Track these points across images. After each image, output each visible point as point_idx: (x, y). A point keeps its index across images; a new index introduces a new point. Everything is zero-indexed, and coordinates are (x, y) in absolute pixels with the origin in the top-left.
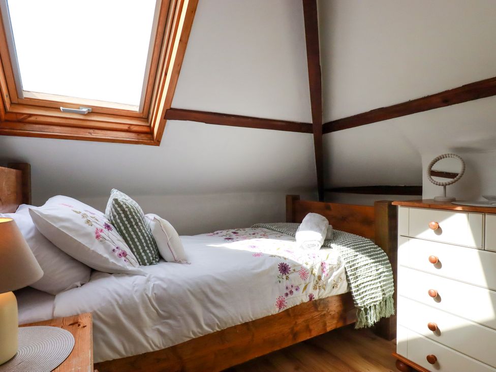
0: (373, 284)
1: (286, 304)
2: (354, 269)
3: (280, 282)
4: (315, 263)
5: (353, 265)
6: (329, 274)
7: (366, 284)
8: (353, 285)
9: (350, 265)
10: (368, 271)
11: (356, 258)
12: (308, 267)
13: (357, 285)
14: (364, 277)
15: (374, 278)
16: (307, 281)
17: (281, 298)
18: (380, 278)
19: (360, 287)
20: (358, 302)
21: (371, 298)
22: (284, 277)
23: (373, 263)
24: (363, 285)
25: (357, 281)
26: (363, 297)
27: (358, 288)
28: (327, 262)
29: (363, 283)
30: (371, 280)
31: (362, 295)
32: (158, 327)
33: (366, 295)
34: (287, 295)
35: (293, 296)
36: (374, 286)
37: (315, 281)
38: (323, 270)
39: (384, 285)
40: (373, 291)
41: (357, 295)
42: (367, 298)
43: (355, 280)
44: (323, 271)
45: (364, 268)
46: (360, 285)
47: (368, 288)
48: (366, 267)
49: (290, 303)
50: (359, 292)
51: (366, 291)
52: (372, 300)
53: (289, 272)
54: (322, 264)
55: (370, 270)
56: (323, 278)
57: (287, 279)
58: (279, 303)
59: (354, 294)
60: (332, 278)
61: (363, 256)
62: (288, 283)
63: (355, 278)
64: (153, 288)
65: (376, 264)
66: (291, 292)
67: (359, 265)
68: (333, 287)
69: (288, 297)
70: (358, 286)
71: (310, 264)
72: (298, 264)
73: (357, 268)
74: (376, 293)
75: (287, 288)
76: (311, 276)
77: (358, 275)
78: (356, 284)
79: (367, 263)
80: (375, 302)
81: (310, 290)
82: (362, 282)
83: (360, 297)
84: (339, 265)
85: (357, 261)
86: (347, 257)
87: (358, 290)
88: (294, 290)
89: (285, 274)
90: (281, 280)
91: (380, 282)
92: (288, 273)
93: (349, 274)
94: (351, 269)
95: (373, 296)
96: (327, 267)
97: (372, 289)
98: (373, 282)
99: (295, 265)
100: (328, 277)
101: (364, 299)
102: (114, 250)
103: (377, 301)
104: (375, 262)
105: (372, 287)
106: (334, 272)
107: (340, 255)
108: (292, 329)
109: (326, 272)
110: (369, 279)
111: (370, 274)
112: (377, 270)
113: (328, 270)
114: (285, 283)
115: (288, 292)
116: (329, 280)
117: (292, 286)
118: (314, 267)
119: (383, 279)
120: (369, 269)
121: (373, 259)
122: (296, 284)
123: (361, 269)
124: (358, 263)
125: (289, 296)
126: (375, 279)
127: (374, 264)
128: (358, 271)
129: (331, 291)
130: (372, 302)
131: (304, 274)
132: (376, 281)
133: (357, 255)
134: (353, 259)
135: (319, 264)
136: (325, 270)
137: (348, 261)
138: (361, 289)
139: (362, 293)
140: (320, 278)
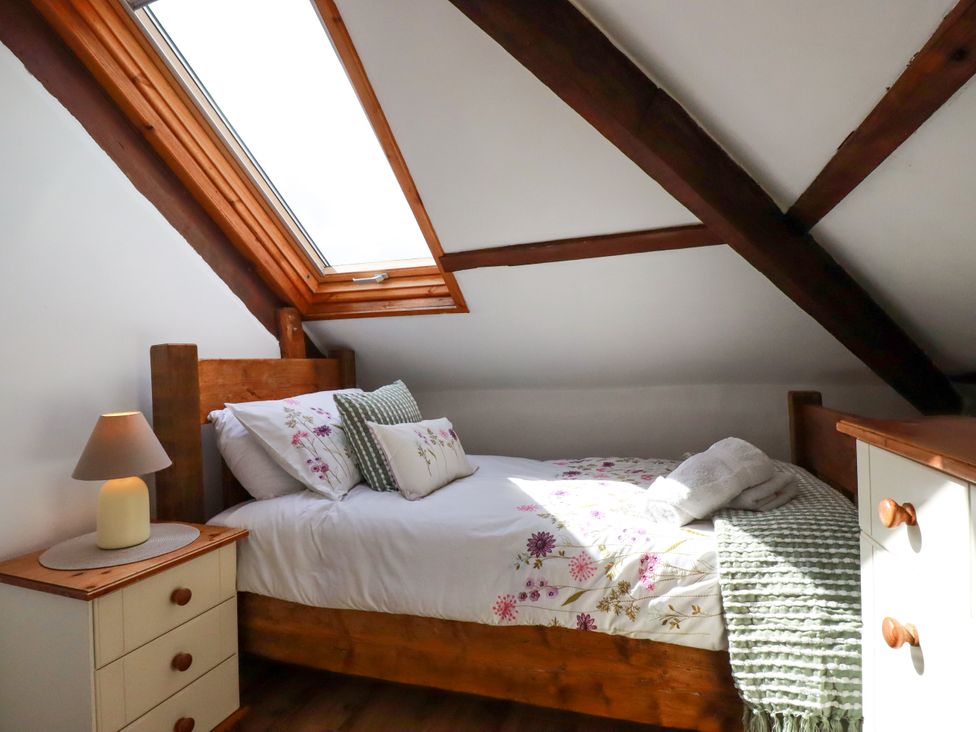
0: (799, 657)
1: (515, 614)
2: (747, 596)
3: (518, 567)
4: (624, 553)
5: (746, 586)
6: (659, 587)
7: (775, 649)
8: (732, 638)
9: (735, 582)
10: (791, 615)
11: (764, 570)
12: (600, 557)
13: (747, 642)
14: (772, 626)
15: (805, 640)
16: (586, 585)
17: (510, 598)
18: (831, 647)
19: (756, 650)
20: (743, 686)
21: (786, 693)
22: (533, 560)
23: (820, 597)
24: (765, 649)
25: (751, 631)
26: (763, 680)
27: (747, 651)
28: (664, 558)
29: (766, 643)
30: (795, 644)
31: (759, 675)
32: (316, 574)
33: (772, 679)
34: (523, 596)
35: (536, 603)
36: (800, 663)
37: (609, 591)
38: (641, 572)
39: (839, 674)
40: (792, 676)
41: (741, 668)
42: (773, 686)
43: (743, 627)
44: (641, 574)
45: (779, 602)
46: (756, 643)
47: (779, 662)
48: (789, 602)
49: (527, 615)
50: (747, 663)
51: (771, 668)
52: (785, 700)
53: (548, 554)
54: (645, 560)
55: (801, 615)
56: (633, 592)
57: (536, 566)
58: (503, 605)
59: (734, 662)
60: (664, 598)
61: (794, 569)
62: (536, 575)
63: (742, 621)
64: (324, 520)
65: (833, 604)
66: (535, 595)
67: (766, 591)
68: (665, 623)
69: (523, 603)
70: (747, 644)
71: (611, 550)
72: (578, 543)
73: (756, 598)
74: (803, 684)
75: (529, 584)
76: (600, 577)
77: (759, 615)
78: (743, 638)
79: (797, 590)
80: (798, 708)
81: (587, 605)
82: (763, 638)
83: (751, 676)
84: (699, 574)
85: (764, 580)
86: (733, 559)
87: (747, 657)
88: (543, 593)
89: (538, 556)
90: (522, 564)
91: (824, 660)
92: (545, 555)
93: (727, 604)
94: (737, 593)
95: (793, 689)
96: (659, 570)
97: (791, 668)
98: (797, 650)
99: (572, 543)
100: (652, 593)
101: (763, 687)
102: (309, 461)
103: (804, 709)
104: (829, 598)
105: (790, 662)
106: (676, 585)
107: (717, 550)
108: (555, 676)
109: (650, 581)
110: (785, 637)
111: (793, 625)
112: (827, 622)
113: (658, 578)
114: (529, 572)
115: (528, 591)
116: (653, 602)
117: (542, 584)
118: (617, 560)
119: (843, 653)
120: (798, 611)
121: (827, 587)
122: (553, 581)
123: (768, 603)
124: (765, 585)
125: (528, 601)
126: (808, 645)
127: (822, 603)
128: (759, 604)
129: (656, 627)
130: (788, 705)
131: (583, 566)
132: (808, 652)
133: (775, 563)
134: (753, 570)
135: (637, 557)
136: (647, 574)
137: (733, 570)
138: (757, 656)
139: (761, 668)
140: (625, 587)
